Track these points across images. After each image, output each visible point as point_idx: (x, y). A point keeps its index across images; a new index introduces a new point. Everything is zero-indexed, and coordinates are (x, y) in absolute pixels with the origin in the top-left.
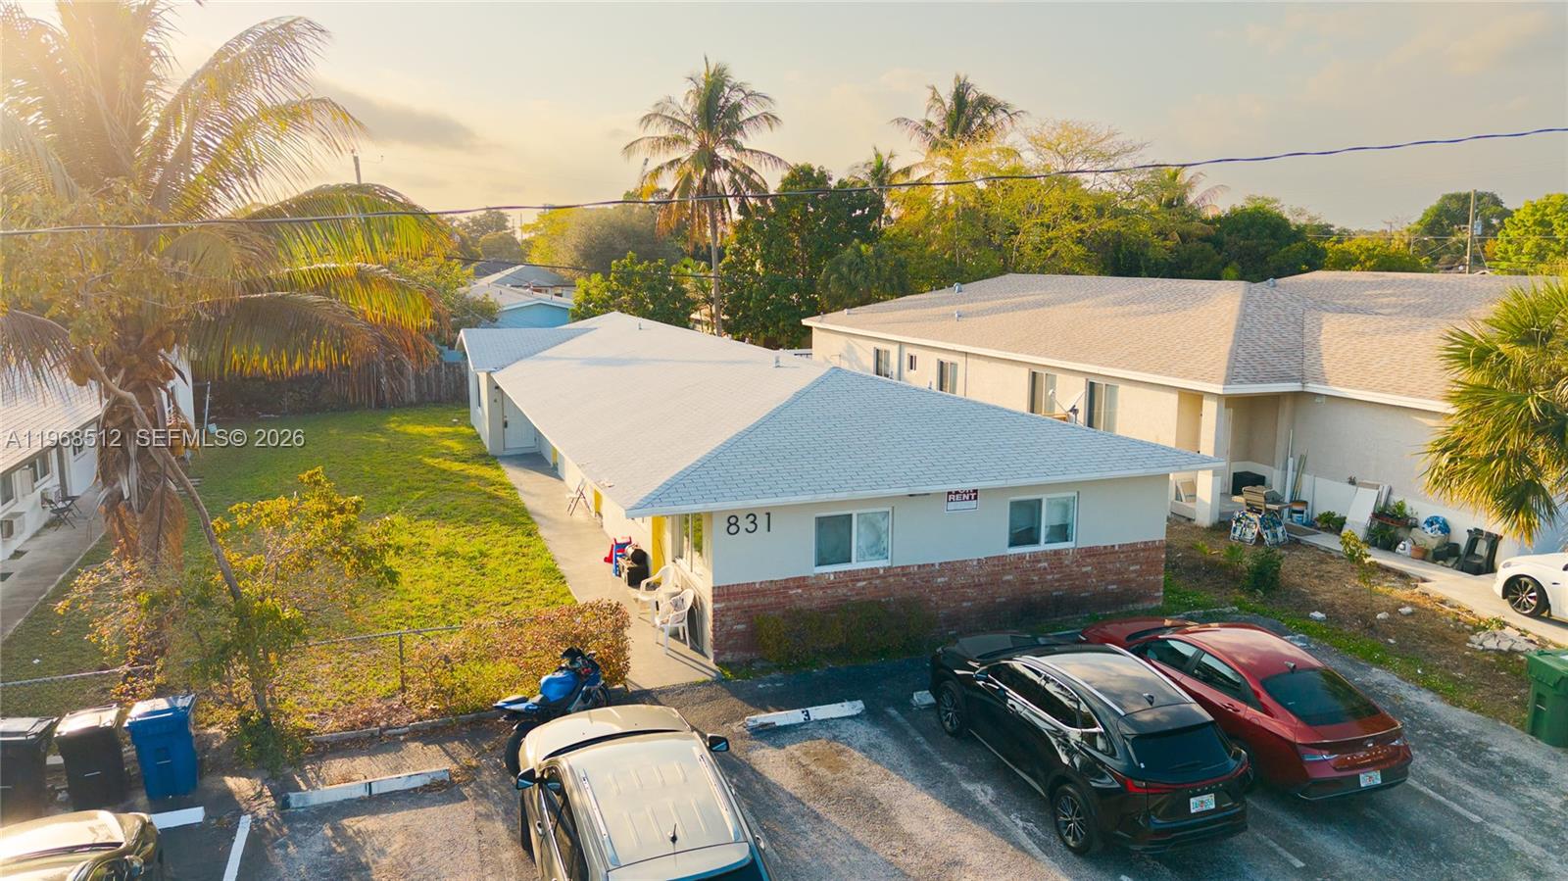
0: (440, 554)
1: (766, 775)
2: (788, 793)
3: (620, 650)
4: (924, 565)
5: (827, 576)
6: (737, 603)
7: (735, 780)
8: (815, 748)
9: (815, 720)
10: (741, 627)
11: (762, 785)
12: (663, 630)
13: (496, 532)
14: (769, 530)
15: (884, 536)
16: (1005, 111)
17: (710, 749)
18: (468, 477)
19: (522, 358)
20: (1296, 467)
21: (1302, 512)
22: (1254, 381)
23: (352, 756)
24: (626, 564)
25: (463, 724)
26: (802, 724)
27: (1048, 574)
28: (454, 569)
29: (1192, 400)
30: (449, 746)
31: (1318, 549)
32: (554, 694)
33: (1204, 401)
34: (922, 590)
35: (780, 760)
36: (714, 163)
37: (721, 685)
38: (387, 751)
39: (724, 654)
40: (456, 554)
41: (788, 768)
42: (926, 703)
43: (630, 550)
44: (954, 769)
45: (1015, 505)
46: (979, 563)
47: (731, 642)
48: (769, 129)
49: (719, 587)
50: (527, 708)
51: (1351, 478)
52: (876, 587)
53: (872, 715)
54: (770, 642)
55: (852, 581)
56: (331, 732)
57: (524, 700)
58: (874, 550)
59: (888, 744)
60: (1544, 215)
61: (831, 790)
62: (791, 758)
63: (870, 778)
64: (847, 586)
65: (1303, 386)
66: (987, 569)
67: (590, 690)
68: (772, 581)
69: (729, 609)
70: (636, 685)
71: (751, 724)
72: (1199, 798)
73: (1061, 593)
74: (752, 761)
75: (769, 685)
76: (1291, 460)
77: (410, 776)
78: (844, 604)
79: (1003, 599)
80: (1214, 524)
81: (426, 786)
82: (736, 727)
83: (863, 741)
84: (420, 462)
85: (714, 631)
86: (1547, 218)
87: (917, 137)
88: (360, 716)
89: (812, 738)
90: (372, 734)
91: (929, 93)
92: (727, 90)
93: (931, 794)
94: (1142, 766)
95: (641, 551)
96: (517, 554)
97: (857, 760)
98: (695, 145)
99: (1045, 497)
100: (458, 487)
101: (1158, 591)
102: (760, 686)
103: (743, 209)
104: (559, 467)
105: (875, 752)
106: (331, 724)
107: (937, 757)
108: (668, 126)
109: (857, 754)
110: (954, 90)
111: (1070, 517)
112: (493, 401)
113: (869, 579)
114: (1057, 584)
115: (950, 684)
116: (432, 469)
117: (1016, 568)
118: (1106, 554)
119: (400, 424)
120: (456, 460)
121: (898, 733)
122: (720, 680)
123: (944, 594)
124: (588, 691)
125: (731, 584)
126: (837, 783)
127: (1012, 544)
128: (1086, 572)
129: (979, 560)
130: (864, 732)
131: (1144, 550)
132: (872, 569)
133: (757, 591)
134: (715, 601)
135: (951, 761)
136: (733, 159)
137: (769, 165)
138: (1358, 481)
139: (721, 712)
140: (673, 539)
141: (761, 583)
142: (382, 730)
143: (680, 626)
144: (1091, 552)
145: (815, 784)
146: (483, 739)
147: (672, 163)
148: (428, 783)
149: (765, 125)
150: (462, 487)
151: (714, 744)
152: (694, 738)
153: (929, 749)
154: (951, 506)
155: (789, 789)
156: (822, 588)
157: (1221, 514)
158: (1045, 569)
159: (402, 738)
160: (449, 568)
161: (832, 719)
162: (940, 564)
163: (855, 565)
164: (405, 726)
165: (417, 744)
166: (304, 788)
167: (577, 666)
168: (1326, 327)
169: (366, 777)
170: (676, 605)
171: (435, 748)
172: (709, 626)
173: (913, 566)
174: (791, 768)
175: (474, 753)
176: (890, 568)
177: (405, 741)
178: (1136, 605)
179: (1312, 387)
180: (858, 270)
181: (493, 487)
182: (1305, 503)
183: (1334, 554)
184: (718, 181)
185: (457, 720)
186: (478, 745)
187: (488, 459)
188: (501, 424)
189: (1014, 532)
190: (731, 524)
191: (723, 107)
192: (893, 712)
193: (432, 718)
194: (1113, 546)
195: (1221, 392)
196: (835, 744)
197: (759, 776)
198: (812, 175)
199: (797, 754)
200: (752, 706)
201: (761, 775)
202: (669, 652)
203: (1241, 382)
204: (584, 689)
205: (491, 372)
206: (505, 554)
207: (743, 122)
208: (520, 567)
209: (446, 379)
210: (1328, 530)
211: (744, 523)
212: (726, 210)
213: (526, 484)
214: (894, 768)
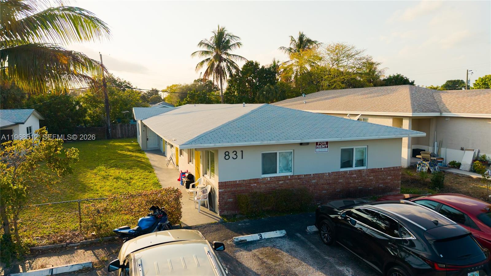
0: (114, 178)
1: (243, 263)
2: (254, 272)
3: (178, 208)
4: (307, 175)
5: (267, 178)
6: (229, 189)
7: (228, 266)
8: (265, 251)
9: (265, 239)
10: (231, 200)
11: (241, 268)
12: (197, 203)
13: (138, 171)
14: (242, 158)
15: (290, 162)
16: (316, 43)
17: (215, 249)
18: (132, 156)
19: (153, 116)
20: (438, 145)
21: (442, 162)
22: (423, 112)
23: (50, 256)
24: (185, 180)
25: (105, 242)
26: (259, 240)
27: (356, 180)
28: (119, 183)
29: (399, 120)
30: (96, 251)
31: (453, 174)
32: (144, 226)
33: (403, 120)
34: (306, 185)
35: (250, 256)
36: (221, 60)
37: (223, 224)
38: (67, 254)
39: (223, 212)
40: (121, 178)
41: (253, 260)
42: (313, 231)
43: (187, 175)
44: (332, 260)
45: (343, 151)
46: (329, 175)
47: (226, 206)
48: (239, 48)
49: (221, 182)
50: (129, 232)
51: (461, 148)
52: (287, 183)
53: (290, 236)
54: (243, 206)
55: (277, 181)
56: (43, 245)
57: (129, 228)
58: (286, 168)
59: (298, 248)
60: (485, 81)
61: (275, 270)
62: (255, 255)
63: (293, 264)
64: (275, 183)
65: (441, 114)
66: (332, 177)
67: (162, 224)
68: (244, 180)
69: (226, 192)
70: (185, 224)
71: (236, 240)
72: (472, 273)
73: (361, 188)
74: (237, 257)
75: (243, 224)
76: (436, 143)
77: (72, 265)
78: (274, 191)
79: (339, 190)
80: (408, 167)
81: (80, 270)
82: (229, 242)
83: (287, 247)
84: (116, 152)
85: (219, 201)
86: (486, 82)
87: (288, 52)
88: (59, 238)
89: (263, 246)
90: (62, 246)
91: (290, 38)
92: (225, 36)
93: (322, 272)
94: (442, 256)
95: (191, 174)
96: (144, 178)
97: (286, 257)
98: (214, 54)
99: (355, 148)
100: (128, 159)
101: (399, 187)
102: (240, 224)
103: (231, 75)
104: (165, 153)
105: (293, 252)
106: (45, 241)
107: (322, 254)
108: (206, 47)
109: (285, 254)
110: (299, 37)
111: (364, 156)
112: (143, 131)
113: (284, 180)
114: (360, 184)
115: (326, 221)
116: (120, 154)
117: (344, 177)
118: (379, 171)
119: (113, 143)
120: (129, 152)
121: (302, 244)
122: (222, 222)
123: (315, 187)
124: (161, 225)
125: (226, 181)
126: (277, 267)
127: (342, 167)
128: (371, 179)
129: (329, 173)
130: (287, 244)
131: (393, 170)
132: (285, 176)
133: (238, 184)
134: (219, 189)
135: (329, 256)
136: (227, 58)
137: (239, 60)
138: (465, 148)
139: (222, 235)
140: (203, 166)
141: (239, 181)
142: (68, 244)
143: (205, 200)
144: (373, 171)
145: (266, 268)
146: (113, 248)
147: (207, 60)
148: (81, 269)
149: (237, 47)
150: (130, 159)
151: (218, 247)
152: (206, 244)
153: (318, 251)
154: (318, 150)
155: (254, 270)
156: (265, 184)
157: (411, 163)
158: (355, 177)
159: (76, 248)
160: (117, 183)
161: (272, 238)
162: (313, 174)
163: (278, 174)
164: (78, 243)
165: (82, 250)
166: (21, 271)
167: (156, 213)
168: (442, 97)
169: (53, 266)
170: (204, 192)
171: (90, 252)
172: (217, 199)
173: (303, 175)
174: (255, 260)
175: (107, 254)
176: (293, 176)
177: (77, 249)
178: (390, 193)
179: (445, 114)
180: (269, 93)
181: (140, 159)
182: (443, 159)
183: (460, 175)
184: (222, 66)
185: (103, 239)
186: (110, 251)
187: (141, 151)
188: (146, 140)
189: (342, 162)
190: (226, 155)
191: (224, 41)
192: (299, 235)
193: (91, 239)
194: (381, 169)
195: (411, 116)
196: (274, 249)
197: (240, 264)
198: (253, 64)
199: (257, 253)
200: (236, 233)
201: (241, 264)
202: (200, 211)
203: (419, 112)
204: (159, 224)
205: (142, 120)
206: (139, 178)
207: (231, 46)
208: (144, 183)
209: (131, 129)
210: (454, 167)
211: (232, 155)
212: (225, 75)
213: (153, 159)
214: (303, 260)
